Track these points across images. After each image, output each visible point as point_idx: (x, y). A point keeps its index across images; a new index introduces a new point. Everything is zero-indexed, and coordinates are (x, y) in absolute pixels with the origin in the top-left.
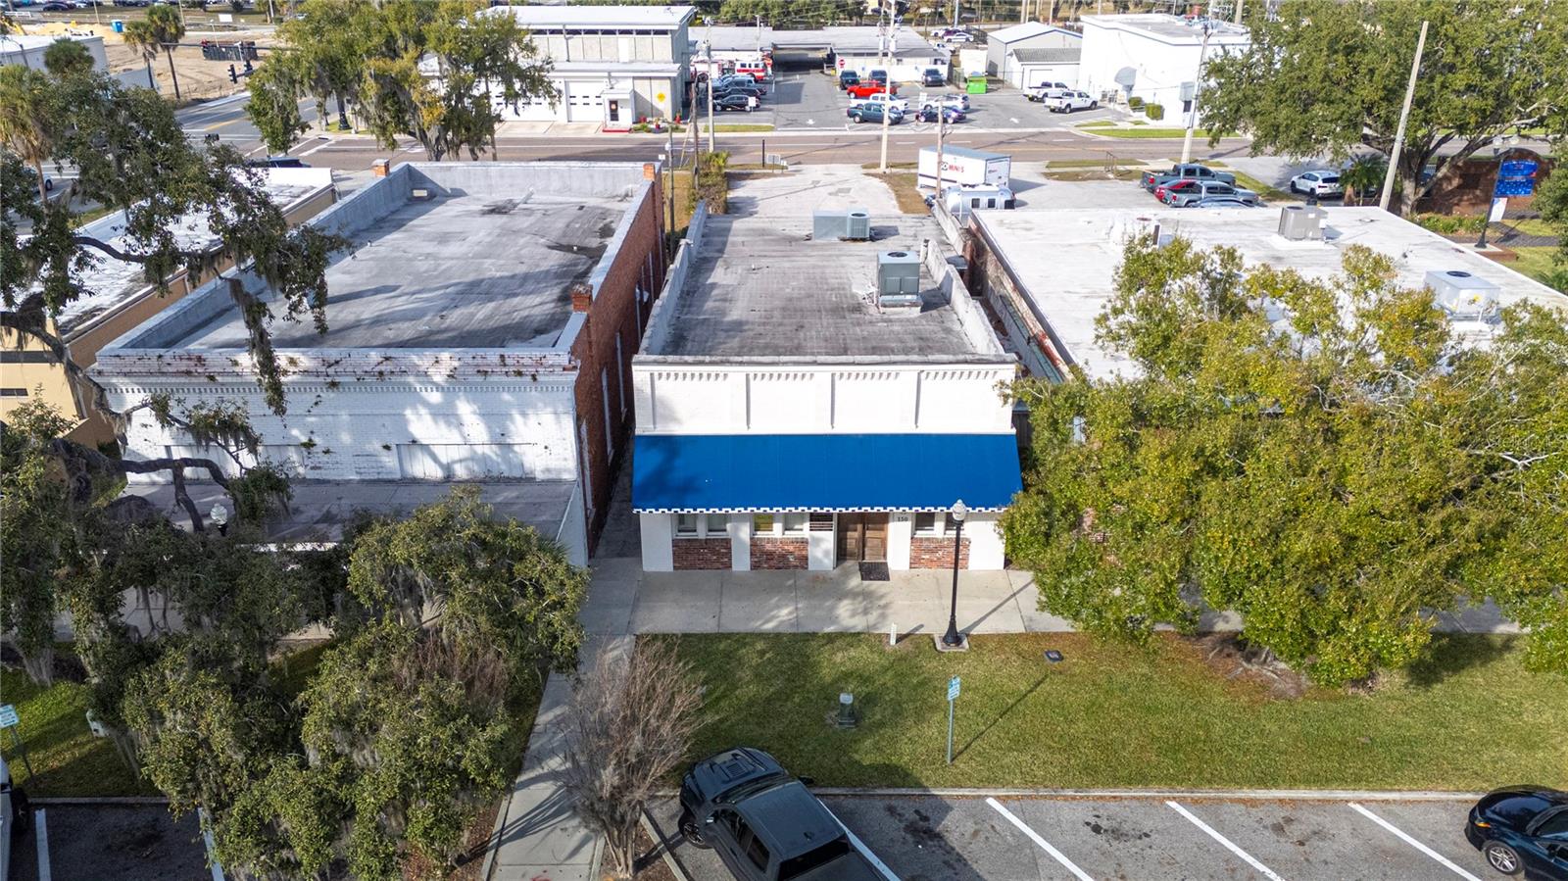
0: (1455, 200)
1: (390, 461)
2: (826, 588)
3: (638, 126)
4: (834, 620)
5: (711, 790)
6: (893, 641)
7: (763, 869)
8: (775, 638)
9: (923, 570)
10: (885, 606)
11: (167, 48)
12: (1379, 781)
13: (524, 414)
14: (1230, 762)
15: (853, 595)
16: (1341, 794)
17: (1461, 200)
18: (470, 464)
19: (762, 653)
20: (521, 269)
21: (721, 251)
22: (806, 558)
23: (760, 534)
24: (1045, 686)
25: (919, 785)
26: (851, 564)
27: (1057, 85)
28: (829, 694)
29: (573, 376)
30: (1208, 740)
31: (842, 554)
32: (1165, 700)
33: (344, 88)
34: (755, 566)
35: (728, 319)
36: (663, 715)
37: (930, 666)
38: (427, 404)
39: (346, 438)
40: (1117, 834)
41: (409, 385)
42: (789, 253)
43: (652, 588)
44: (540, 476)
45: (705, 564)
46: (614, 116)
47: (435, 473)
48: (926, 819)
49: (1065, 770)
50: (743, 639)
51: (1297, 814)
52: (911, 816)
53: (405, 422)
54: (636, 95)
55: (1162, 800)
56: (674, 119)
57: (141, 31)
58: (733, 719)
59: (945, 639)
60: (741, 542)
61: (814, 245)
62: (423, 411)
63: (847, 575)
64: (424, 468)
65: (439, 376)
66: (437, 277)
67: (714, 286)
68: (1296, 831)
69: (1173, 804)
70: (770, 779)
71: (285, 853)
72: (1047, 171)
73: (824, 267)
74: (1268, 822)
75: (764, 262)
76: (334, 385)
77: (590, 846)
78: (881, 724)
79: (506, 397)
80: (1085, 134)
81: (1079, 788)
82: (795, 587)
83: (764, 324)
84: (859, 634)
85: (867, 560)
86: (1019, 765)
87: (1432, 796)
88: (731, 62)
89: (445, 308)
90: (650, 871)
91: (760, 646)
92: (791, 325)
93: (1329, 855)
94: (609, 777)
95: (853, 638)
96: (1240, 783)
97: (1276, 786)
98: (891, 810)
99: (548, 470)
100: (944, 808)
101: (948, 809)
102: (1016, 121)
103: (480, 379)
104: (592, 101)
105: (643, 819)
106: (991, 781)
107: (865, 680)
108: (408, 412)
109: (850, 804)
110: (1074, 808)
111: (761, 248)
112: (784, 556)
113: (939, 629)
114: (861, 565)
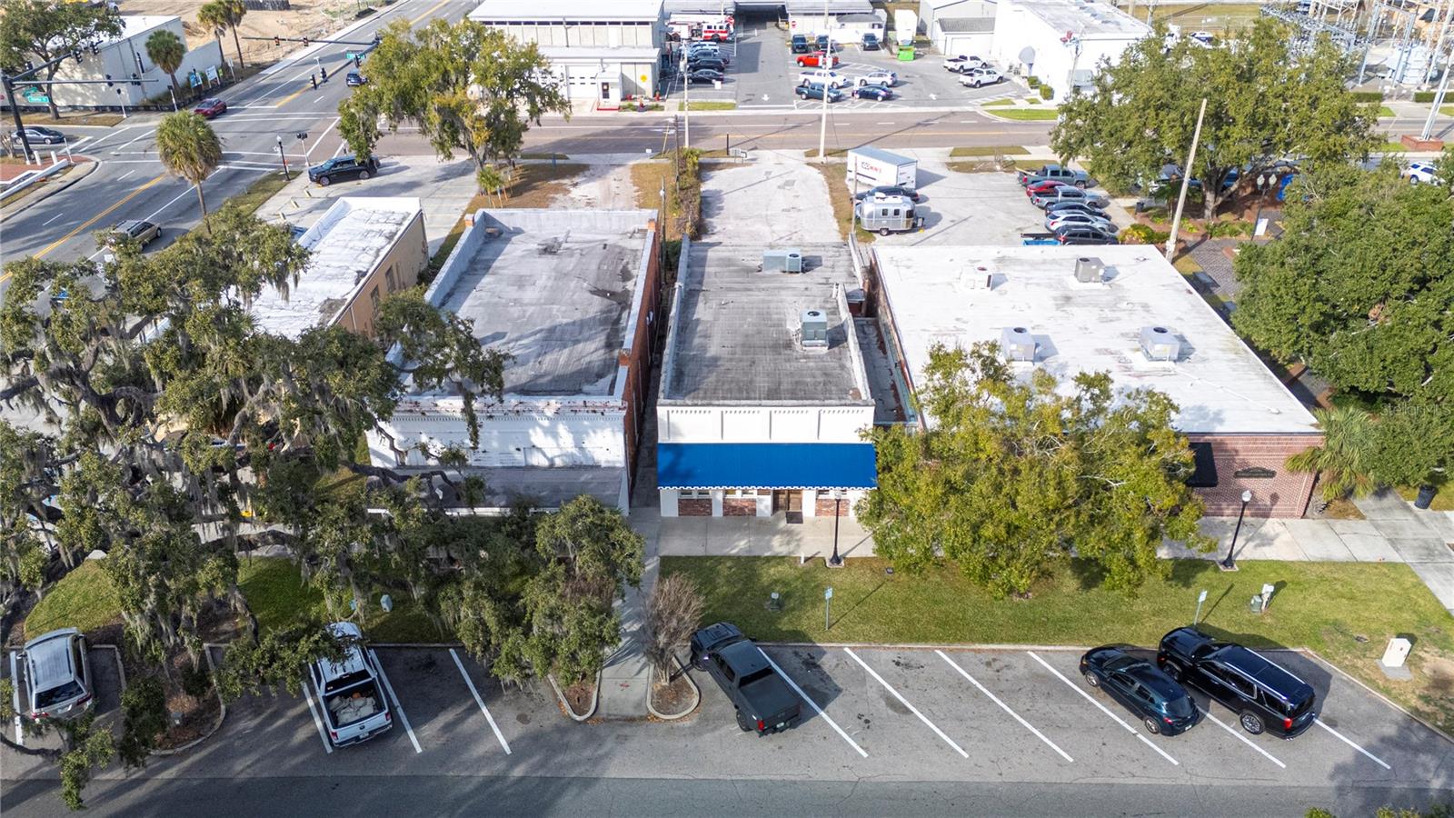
0: (1248, 204)
1: (519, 457)
2: (766, 528)
3: (626, 103)
4: (770, 548)
5: (707, 644)
6: (802, 562)
7: (732, 680)
8: (737, 559)
9: (823, 517)
10: (800, 540)
11: (231, 24)
12: (1047, 640)
13: (595, 432)
14: (972, 630)
15: (782, 532)
16: (1024, 647)
17: (1253, 203)
18: (564, 458)
19: (730, 568)
20: (577, 316)
21: (701, 283)
22: (755, 510)
23: (729, 496)
24: (883, 588)
25: (811, 641)
26: (781, 513)
27: (973, 58)
28: (766, 592)
29: (624, 413)
30: (964, 618)
31: (776, 507)
32: (946, 597)
33: (413, 114)
34: (725, 514)
35: (708, 355)
36: (686, 611)
37: (821, 576)
38: (541, 427)
39: (495, 444)
40: (907, 666)
41: (533, 418)
42: (747, 285)
43: (666, 527)
44: (603, 465)
45: (697, 513)
46: (606, 95)
47: (544, 463)
48: (813, 658)
49: (886, 634)
50: (720, 560)
51: (1001, 657)
52: (805, 656)
53: (528, 436)
54: (623, 77)
55: (933, 650)
56: (654, 96)
57: (214, 13)
58: (716, 606)
59: (831, 560)
60: (718, 501)
61: (764, 277)
62: (538, 429)
63: (778, 520)
64: (538, 460)
65: (549, 412)
66: (526, 324)
67: (698, 320)
68: (997, 665)
69: (938, 652)
70: (735, 639)
71: (527, 671)
72: (949, 160)
73: (769, 301)
74: (985, 660)
75: (731, 296)
76: (491, 417)
77: (646, 670)
78: (793, 609)
79: (586, 423)
80: (988, 115)
81: (892, 643)
82: (748, 527)
83: (731, 360)
84: (784, 557)
85: (791, 510)
86: (863, 631)
87: (1070, 648)
88: (699, 24)
89: (539, 355)
90: (677, 681)
91: (729, 564)
92: (747, 360)
93: (1010, 677)
94: (662, 639)
95: (780, 559)
96: (973, 642)
97: (992, 643)
98: (796, 654)
99: (608, 462)
100: (822, 652)
101: (825, 653)
102: (933, 96)
103: (573, 414)
104: (588, 81)
105: (674, 659)
106: (848, 639)
107: (786, 584)
108: (531, 431)
109: (775, 650)
110: (888, 653)
111: (728, 280)
112: (742, 509)
113: (828, 555)
114: (787, 514)
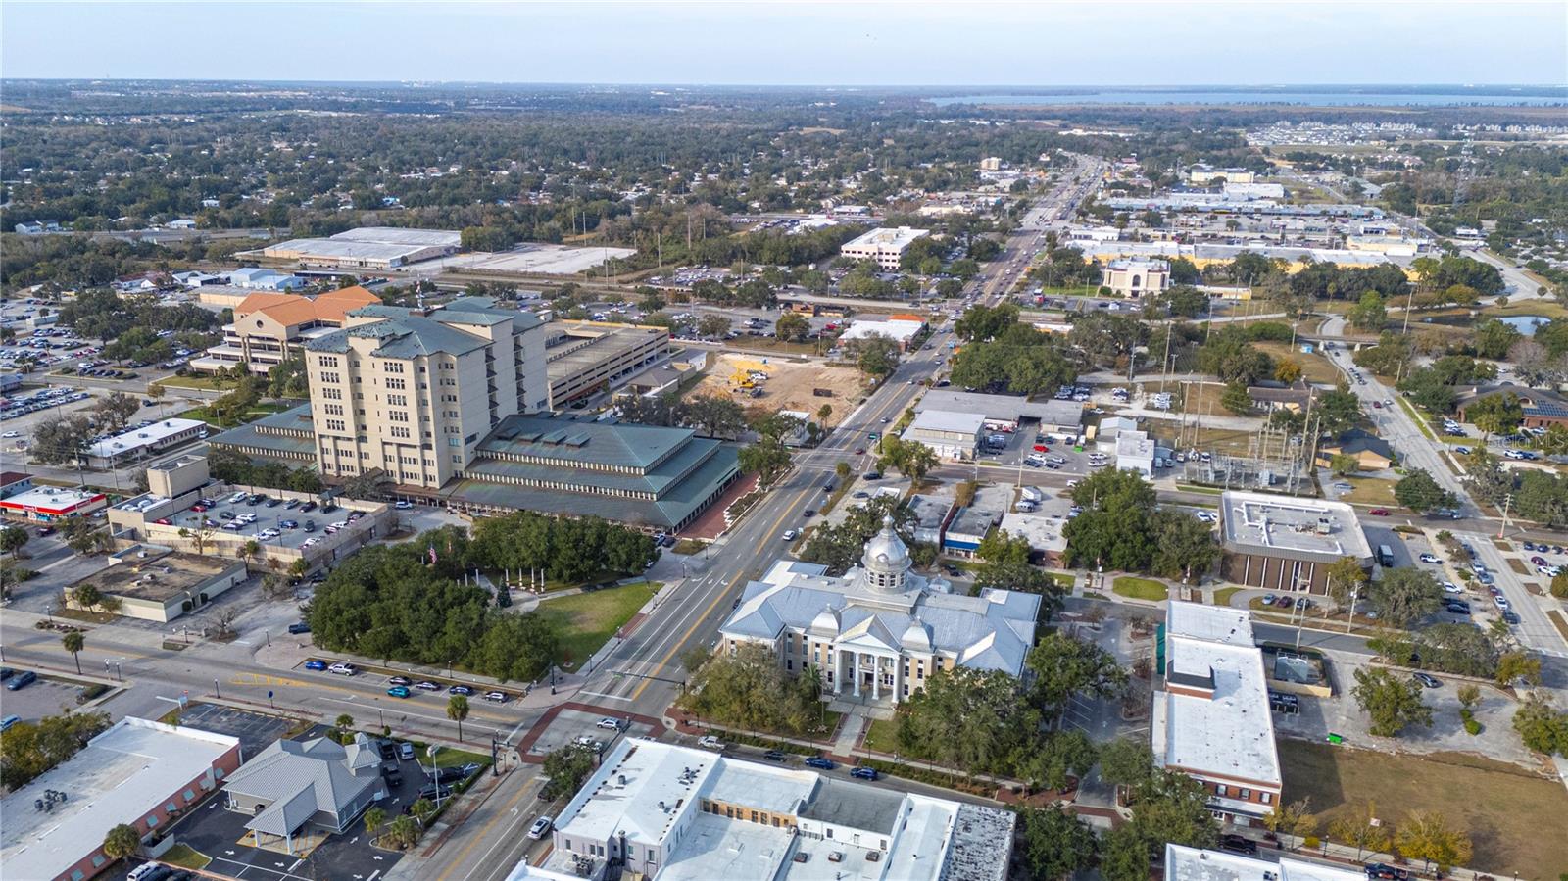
3: (961, 460)
20: (934, 514)
29: (940, 533)
33: (897, 463)
35: (959, 525)
43: (945, 551)
46: (955, 458)
54: (963, 451)
56: (971, 458)
79: (934, 534)
92: (967, 527)
103: (932, 532)
104: (949, 455)
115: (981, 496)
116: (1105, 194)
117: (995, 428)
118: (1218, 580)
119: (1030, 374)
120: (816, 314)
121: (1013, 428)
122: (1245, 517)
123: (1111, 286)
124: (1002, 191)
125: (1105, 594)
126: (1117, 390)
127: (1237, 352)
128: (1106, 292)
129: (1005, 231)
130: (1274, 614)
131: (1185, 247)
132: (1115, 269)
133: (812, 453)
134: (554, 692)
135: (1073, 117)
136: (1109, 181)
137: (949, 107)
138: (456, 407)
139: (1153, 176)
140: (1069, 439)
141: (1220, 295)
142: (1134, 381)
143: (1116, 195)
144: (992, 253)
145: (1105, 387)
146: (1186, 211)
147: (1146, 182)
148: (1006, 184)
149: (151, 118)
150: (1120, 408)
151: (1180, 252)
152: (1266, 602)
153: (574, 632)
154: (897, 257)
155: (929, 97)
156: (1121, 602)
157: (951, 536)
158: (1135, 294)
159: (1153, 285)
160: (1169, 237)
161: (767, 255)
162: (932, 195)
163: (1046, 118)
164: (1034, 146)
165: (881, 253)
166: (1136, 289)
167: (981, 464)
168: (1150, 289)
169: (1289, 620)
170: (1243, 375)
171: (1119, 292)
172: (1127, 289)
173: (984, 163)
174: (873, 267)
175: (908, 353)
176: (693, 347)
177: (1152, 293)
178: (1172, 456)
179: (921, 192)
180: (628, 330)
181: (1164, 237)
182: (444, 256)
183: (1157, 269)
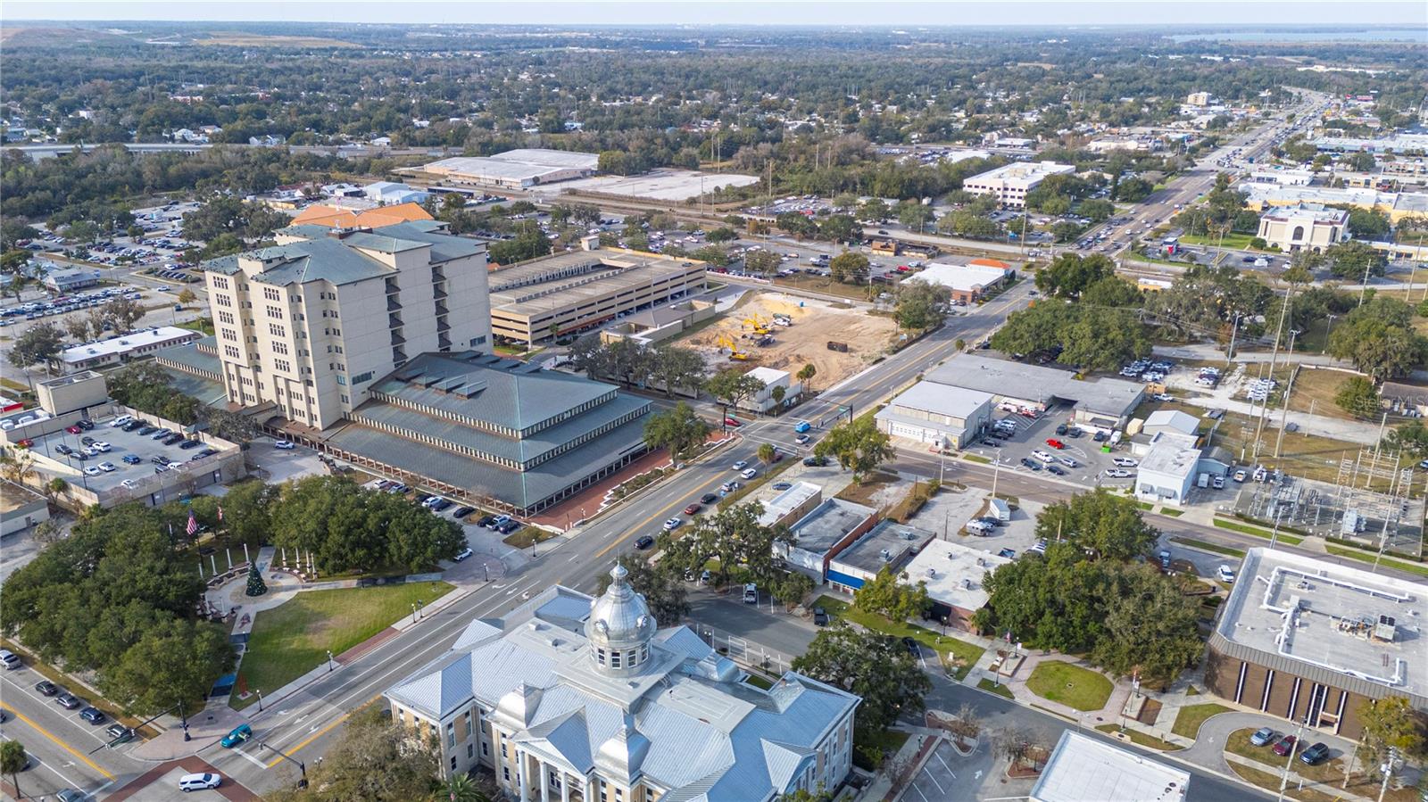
3: (944, 450)
46: (937, 445)
54: (946, 439)
56: (959, 448)
115: (934, 504)
116: (1320, 133)
117: (1014, 410)
118: (1197, 687)
119: (1085, 344)
120: (897, 253)
121: (1037, 411)
122: (1268, 594)
123: (1266, 238)
124: (1197, 128)
125: (1012, 687)
126: (1205, 371)
127: (1381, 335)
128: (1260, 244)
129: (1172, 171)
130: (1260, 766)
131: (1386, 196)
132: (1273, 218)
133: (770, 422)
134: (188, 738)
135: (1322, 54)
136: (1330, 119)
137: (1187, 44)
138: (340, 342)
139: (1385, 116)
140: (1099, 434)
141: (1409, 256)
142: (1235, 360)
143: (1330, 134)
144: (1143, 193)
145: (1192, 364)
146: (1409, 154)
147: (1373, 122)
148: (1203, 120)
149: (448, 54)
150: (1197, 395)
151: (1378, 200)
152: (1256, 741)
153: (294, 646)
154: (1023, 194)
155: (1172, 34)
156: (1027, 704)
157: (837, 567)
158: (1295, 248)
159: (1320, 240)
160: (1373, 183)
161: (878, 187)
162: (1115, 130)
163: (1291, 54)
164: (1258, 82)
165: (1006, 189)
166: (1297, 242)
167: (967, 457)
168: (1315, 244)
169: (1278, 781)
170: (1385, 365)
171: (1275, 245)
172: (1286, 242)
173: (1191, 98)
174: (990, 204)
175: (974, 305)
176: (736, 283)
177: (1317, 249)
178: (1229, 474)
179: (1103, 127)
180: (665, 262)
181: (1367, 183)
182: (579, 178)
183: (1327, 220)
